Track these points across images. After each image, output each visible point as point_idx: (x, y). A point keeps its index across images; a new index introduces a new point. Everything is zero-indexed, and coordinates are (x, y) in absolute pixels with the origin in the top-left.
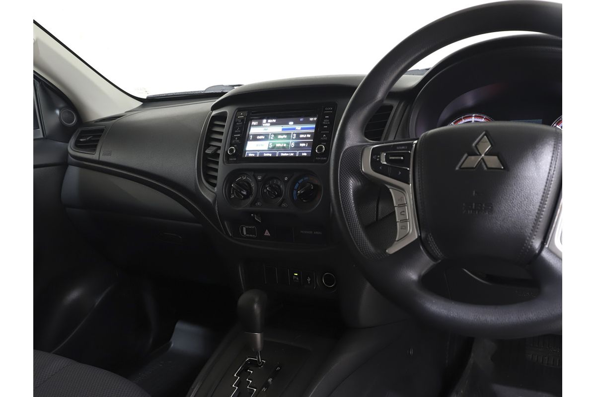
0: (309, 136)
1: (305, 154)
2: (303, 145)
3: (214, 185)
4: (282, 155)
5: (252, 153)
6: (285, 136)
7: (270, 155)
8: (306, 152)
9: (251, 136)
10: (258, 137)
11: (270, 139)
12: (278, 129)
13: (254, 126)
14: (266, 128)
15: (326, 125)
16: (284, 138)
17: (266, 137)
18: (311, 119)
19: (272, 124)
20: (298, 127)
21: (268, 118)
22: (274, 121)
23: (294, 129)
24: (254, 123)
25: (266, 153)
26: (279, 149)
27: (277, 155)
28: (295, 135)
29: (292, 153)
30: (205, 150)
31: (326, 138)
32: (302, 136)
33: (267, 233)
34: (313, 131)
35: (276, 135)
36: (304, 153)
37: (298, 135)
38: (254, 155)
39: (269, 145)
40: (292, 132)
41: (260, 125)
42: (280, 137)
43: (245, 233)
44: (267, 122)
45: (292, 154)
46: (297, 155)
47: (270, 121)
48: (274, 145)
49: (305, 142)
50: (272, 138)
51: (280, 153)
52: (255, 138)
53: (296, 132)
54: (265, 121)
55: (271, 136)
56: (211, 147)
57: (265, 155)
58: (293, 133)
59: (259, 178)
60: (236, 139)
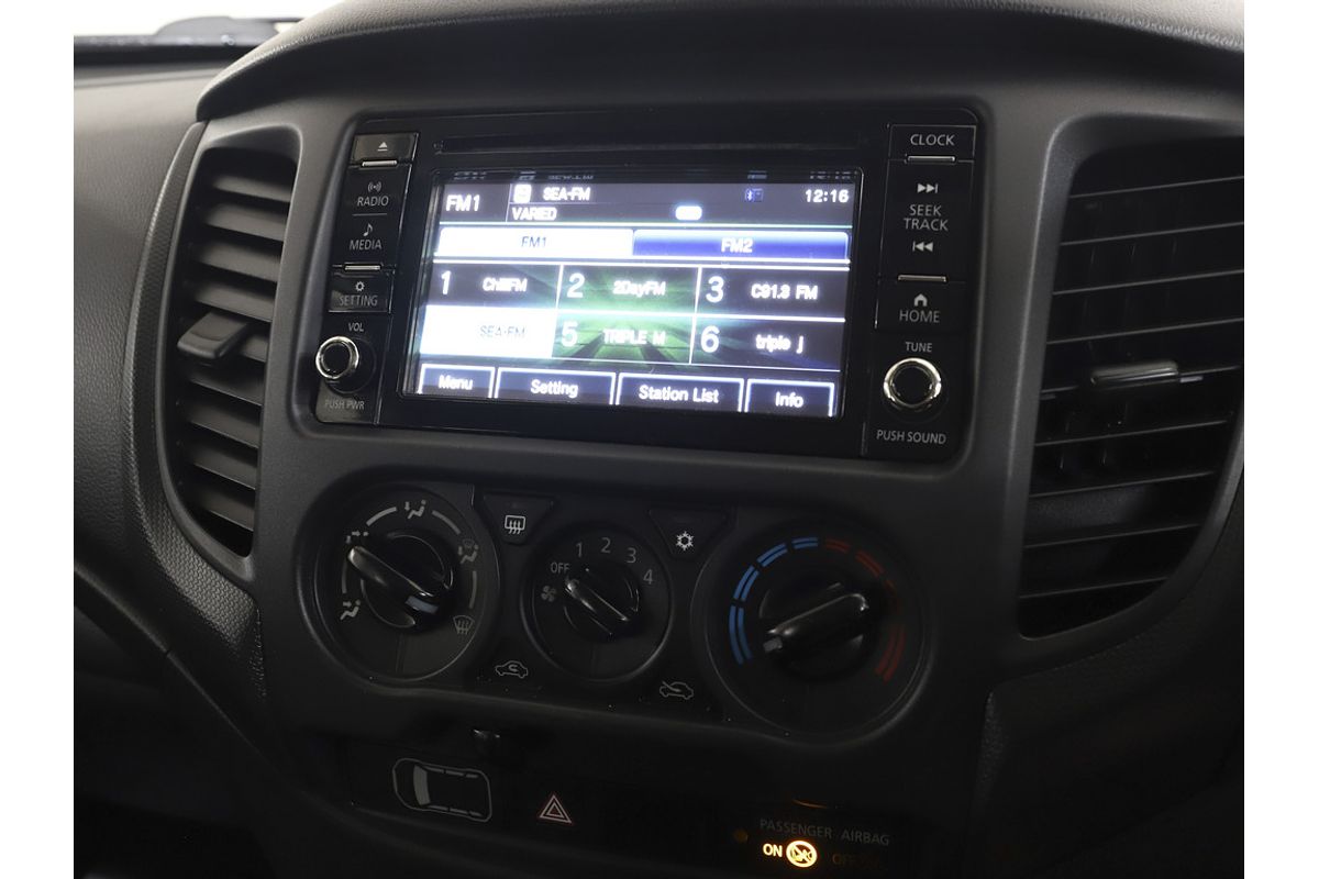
0: (809, 292)
1: (795, 401)
2: (780, 343)
3: (238, 541)
4: (648, 394)
5: (457, 374)
6: (659, 288)
7: (572, 392)
8: (800, 391)
9: (446, 276)
10: (490, 284)
11: (564, 299)
12: (612, 241)
13: (456, 216)
14: (535, 233)
15: (924, 236)
16: (649, 299)
17: (540, 282)
18: (816, 195)
19: (569, 211)
20: (739, 240)
21: (541, 179)
22: (582, 193)
23: (712, 248)
24: (458, 201)
25: (545, 378)
26: (620, 359)
27: (615, 398)
28: (719, 284)
29: (711, 386)
30: (174, 334)
31: (933, 316)
32: (761, 291)
33: (554, 811)
34: (842, 264)
35: (598, 276)
36: (786, 390)
37: (738, 284)
38: (467, 385)
39: (559, 331)
40: (698, 263)
41: (495, 210)
42: (621, 287)
43: (423, 796)
44: (537, 199)
45: (711, 397)
46: (744, 404)
47: (552, 192)
48: (588, 337)
49: (790, 330)
50: (571, 294)
51: (630, 386)
52: (469, 285)
53: (725, 263)
54: (522, 191)
55: (566, 283)
56: (209, 317)
57: (538, 388)
58: (708, 273)
59: (515, 528)
60: (360, 286)
